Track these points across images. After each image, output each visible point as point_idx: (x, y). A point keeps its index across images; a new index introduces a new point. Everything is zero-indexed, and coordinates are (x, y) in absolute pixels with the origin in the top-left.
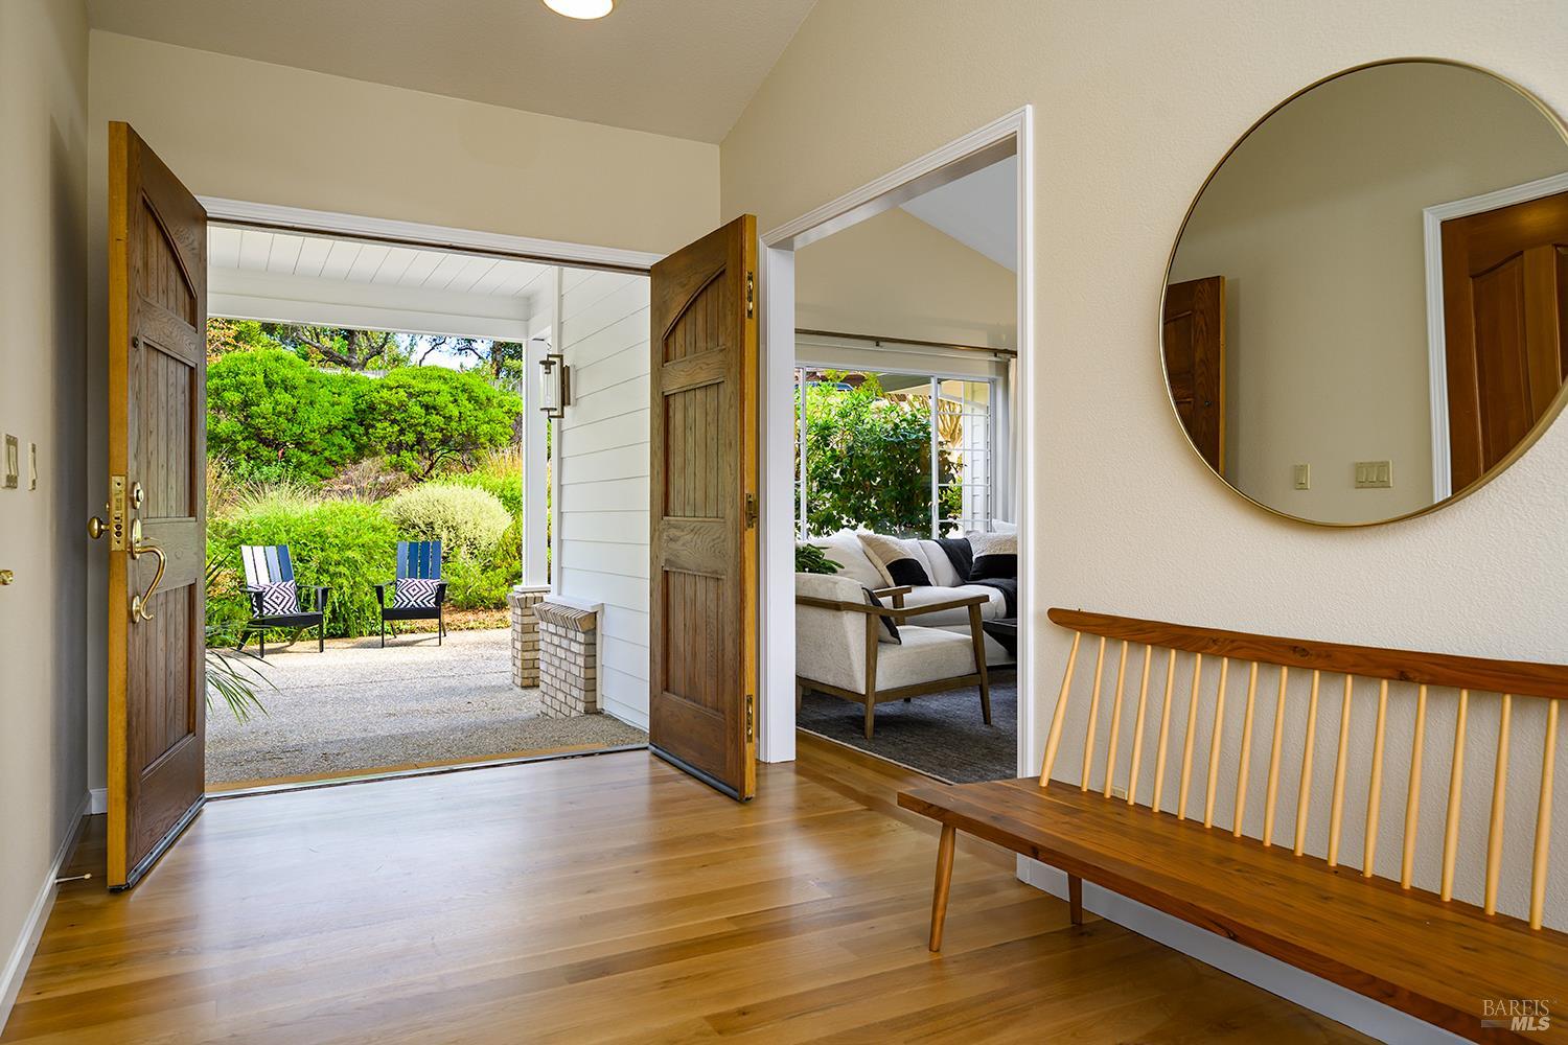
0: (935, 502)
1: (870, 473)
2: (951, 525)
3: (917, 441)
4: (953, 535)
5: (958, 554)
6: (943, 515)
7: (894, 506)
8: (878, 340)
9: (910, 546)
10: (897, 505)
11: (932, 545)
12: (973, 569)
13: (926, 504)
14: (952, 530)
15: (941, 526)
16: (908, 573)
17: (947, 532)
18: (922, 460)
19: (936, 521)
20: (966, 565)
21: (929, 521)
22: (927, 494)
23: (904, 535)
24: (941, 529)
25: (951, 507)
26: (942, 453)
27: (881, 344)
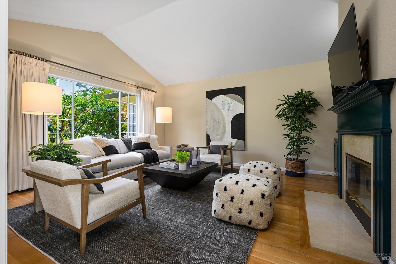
0: (120, 128)
1: (100, 119)
2: (124, 134)
3: (114, 111)
4: (125, 137)
5: (128, 143)
6: (122, 131)
7: (108, 129)
8: (102, 77)
9: (112, 141)
10: (109, 129)
11: (119, 140)
12: (132, 147)
13: (117, 128)
14: (124, 135)
15: (122, 134)
16: (110, 150)
17: (123, 136)
18: (116, 116)
19: (120, 133)
20: (130, 146)
21: (118, 133)
22: (117, 126)
23: (111, 137)
24: (121, 135)
25: (124, 129)
26: (122, 115)
27: (103, 78)
